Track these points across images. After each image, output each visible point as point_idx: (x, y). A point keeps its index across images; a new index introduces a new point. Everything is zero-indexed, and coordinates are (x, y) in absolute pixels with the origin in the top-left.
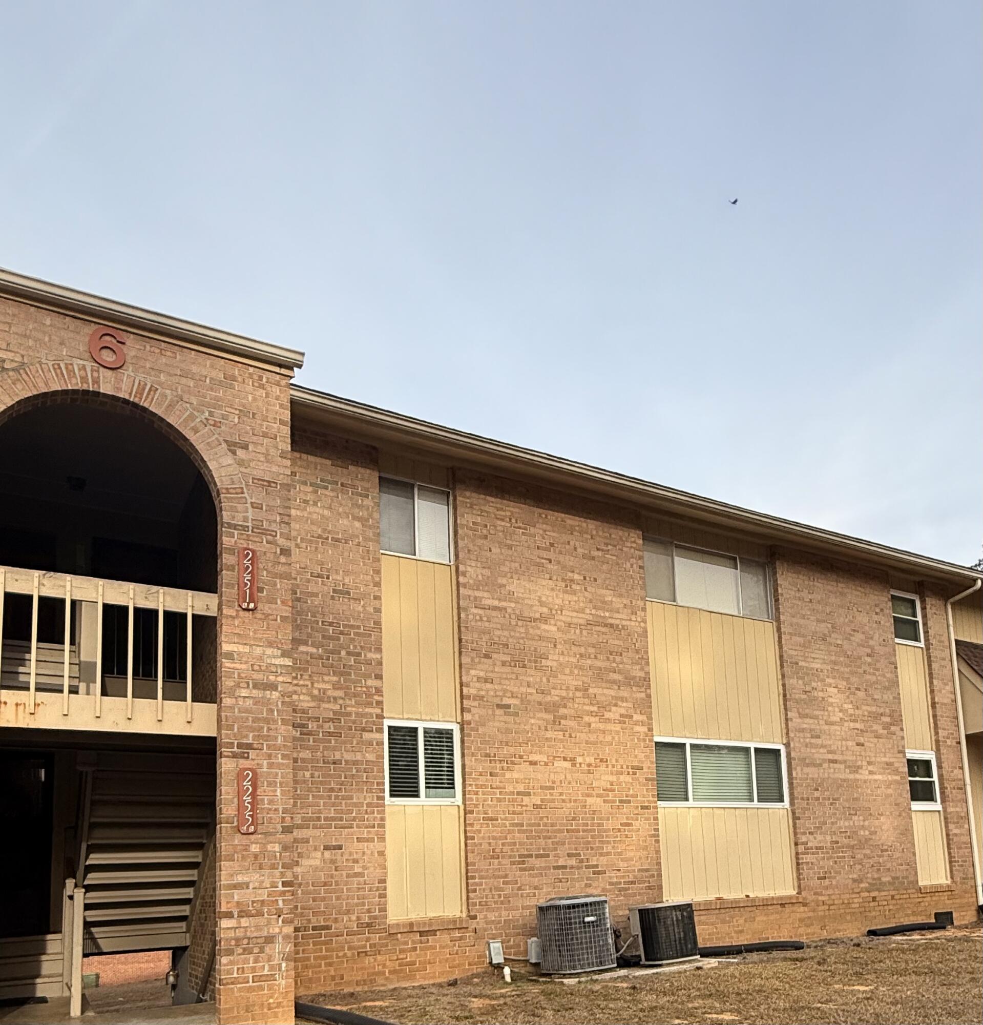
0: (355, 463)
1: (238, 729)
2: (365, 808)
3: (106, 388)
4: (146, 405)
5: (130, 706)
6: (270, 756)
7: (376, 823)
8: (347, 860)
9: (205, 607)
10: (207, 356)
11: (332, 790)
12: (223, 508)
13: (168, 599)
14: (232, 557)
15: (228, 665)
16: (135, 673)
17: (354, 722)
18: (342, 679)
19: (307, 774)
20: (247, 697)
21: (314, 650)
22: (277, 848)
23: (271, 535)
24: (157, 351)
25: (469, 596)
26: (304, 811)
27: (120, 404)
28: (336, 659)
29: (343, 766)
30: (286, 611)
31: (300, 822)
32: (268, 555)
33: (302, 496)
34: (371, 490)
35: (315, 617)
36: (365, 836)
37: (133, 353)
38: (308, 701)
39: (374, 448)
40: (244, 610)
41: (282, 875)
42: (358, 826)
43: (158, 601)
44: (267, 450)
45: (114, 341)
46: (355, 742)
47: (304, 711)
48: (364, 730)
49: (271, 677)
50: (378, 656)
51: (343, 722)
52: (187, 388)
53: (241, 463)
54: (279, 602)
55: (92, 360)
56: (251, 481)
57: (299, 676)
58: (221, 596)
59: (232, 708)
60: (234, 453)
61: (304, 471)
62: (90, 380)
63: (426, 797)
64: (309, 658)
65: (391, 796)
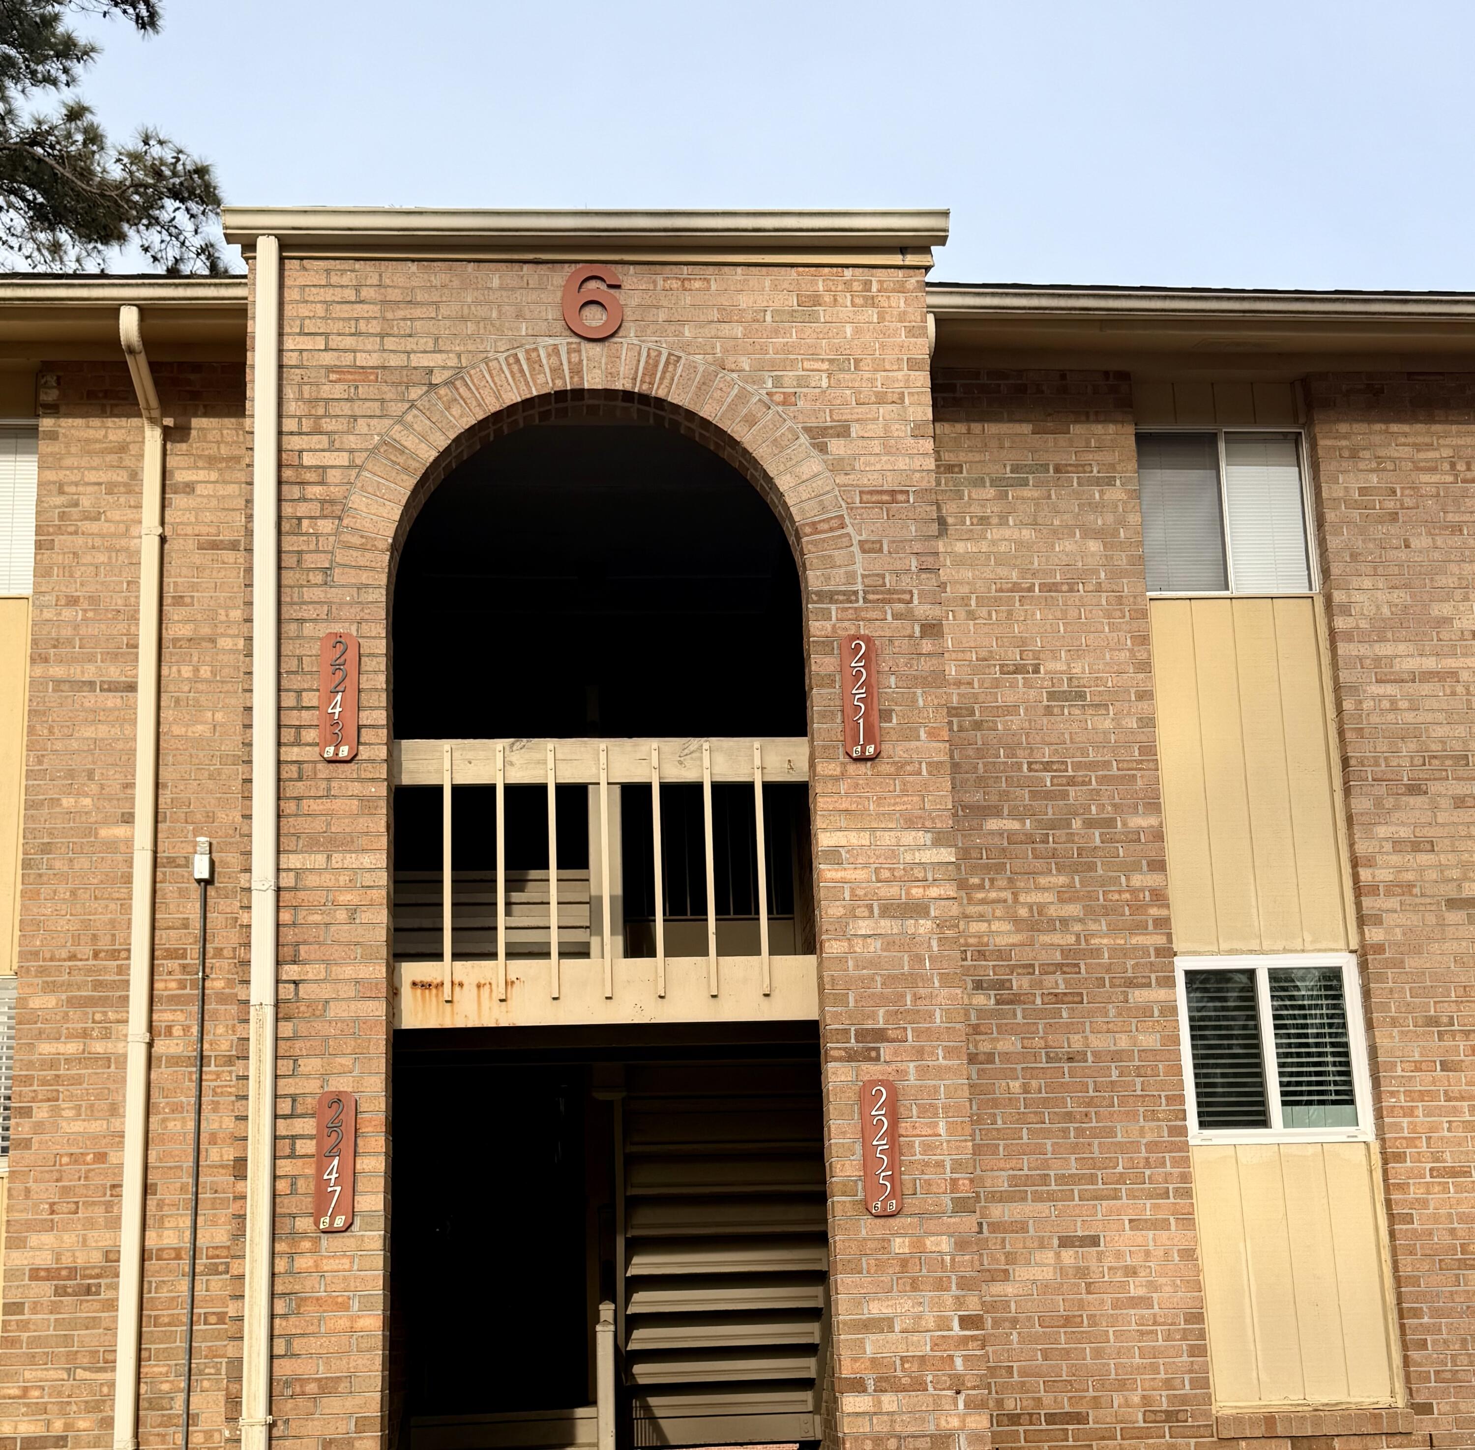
0: (1083, 418)
1: (856, 1001)
2: (1144, 1154)
3: (593, 380)
4: (661, 394)
5: (661, 972)
6: (920, 1053)
7: (1171, 1187)
8: (1110, 1269)
9: (786, 765)
10: (764, 269)
11: (1069, 1117)
12: (808, 564)
13: (719, 758)
14: (828, 660)
15: (829, 875)
16: (720, 910)
17: (1109, 969)
18: (1077, 878)
19: (1016, 1085)
20: (870, 936)
21: (1015, 825)
22: (945, 1244)
23: (900, 601)
24: (675, 284)
25: (1361, 659)
26: (1013, 1164)
27: (620, 403)
28: (1063, 839)
29: (1090, 1063)
30: (938, 752)
31: (1005, 1187)
32: (897, 643)
33: (976, 509)
34: (1118, 468)
35: (1014, 756)
36: (1148, 1214)
37: (634, 302)
38: (1009, 932)
39: (1124, 376)
40: (857, 760)
41: (959, 1302)
42: (1132, 1195)
43: (702, 766)
44: (886, 428)
45: (603, 287)
46: (1112, 1012)
47: (1001, 954)
48: (1131, 983)
49: (914, 891)
50: (1153, 821)
51: (1083, 971)
52: (732, 343)
53: (837, 467)
54: (923, 735)
55: (568, 333)
56: (858, 500)
57: (987, 884)
58: (812, 741)
59: (841, 960)
60: (822, 449)
61: (978, 457)
62: (567, 372)
63: (1286, 1126)
64: (1006, 844)
65: (1202, 1125)
